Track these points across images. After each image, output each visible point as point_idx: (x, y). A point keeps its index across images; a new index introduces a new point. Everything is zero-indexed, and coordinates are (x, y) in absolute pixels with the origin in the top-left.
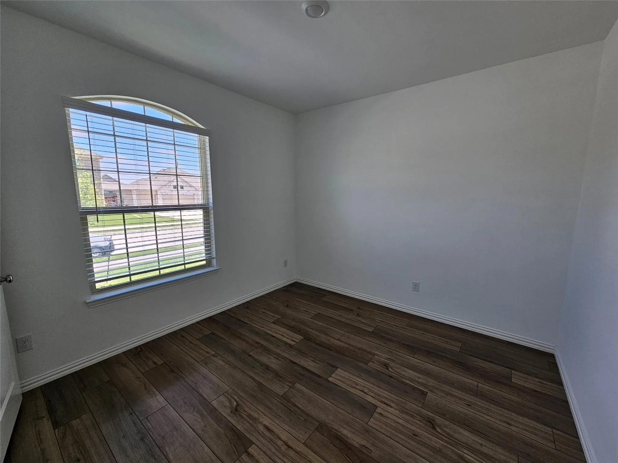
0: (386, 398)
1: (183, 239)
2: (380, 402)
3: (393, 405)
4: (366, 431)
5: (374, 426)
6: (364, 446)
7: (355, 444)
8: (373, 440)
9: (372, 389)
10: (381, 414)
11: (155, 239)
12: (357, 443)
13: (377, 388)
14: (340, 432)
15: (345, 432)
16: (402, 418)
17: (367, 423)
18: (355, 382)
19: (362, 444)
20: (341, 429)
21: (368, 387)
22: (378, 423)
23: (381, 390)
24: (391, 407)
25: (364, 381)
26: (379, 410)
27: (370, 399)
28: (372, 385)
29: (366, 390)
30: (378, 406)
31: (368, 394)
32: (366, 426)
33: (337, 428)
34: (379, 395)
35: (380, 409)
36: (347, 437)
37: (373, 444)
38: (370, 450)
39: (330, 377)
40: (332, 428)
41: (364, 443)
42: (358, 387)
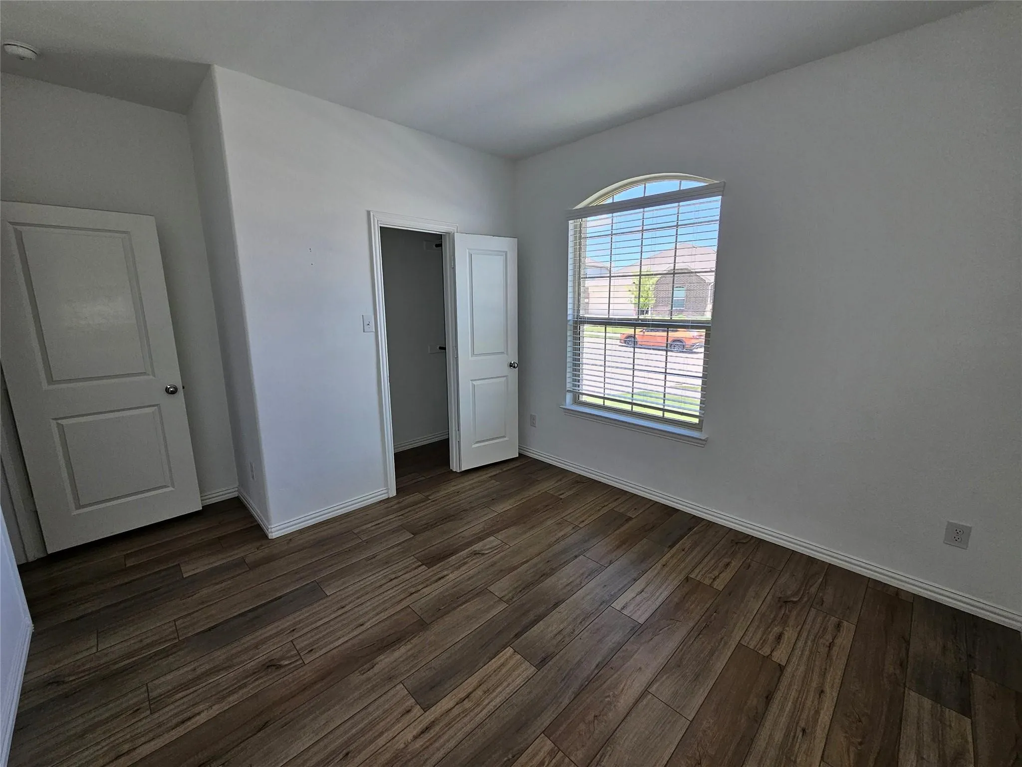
0: (438, 737)
1: (666, 373)
2: (433, 719)
3: (419, 744)
4: (390, 678)
5: (392, 692)
6: (373, 667)
7: (382, 657)
8: (374, 683)
9: (469, 717)
10: (408, 711)
11: (632, 362)
12: (381, 661)
13: (468, 728)
14: (405, 644)
15: (403, 650)
16: (385, 747)
17: (402, 682)
18: (494, 691)
19: (377, 665)
20: (409, 646)
21: (476, 711)
22: (395, 700)
23: (460, 735)
24: (416, 738)
25: (492, 707)
26: (417, 710)
27: (446, 704)
28: (478, 719)
29: (467, 704)
30: (425, 712)
31: (457, 704)
32: (398, 681)
33: (412, 641)
34: (449, 725)
35: (419, 715)
36: (394, 650)
37: (369, 679)
38: (364, 673)
39: (515, 651)
40: (414, 637)
41: (376, 669)
42: (479, 692)
